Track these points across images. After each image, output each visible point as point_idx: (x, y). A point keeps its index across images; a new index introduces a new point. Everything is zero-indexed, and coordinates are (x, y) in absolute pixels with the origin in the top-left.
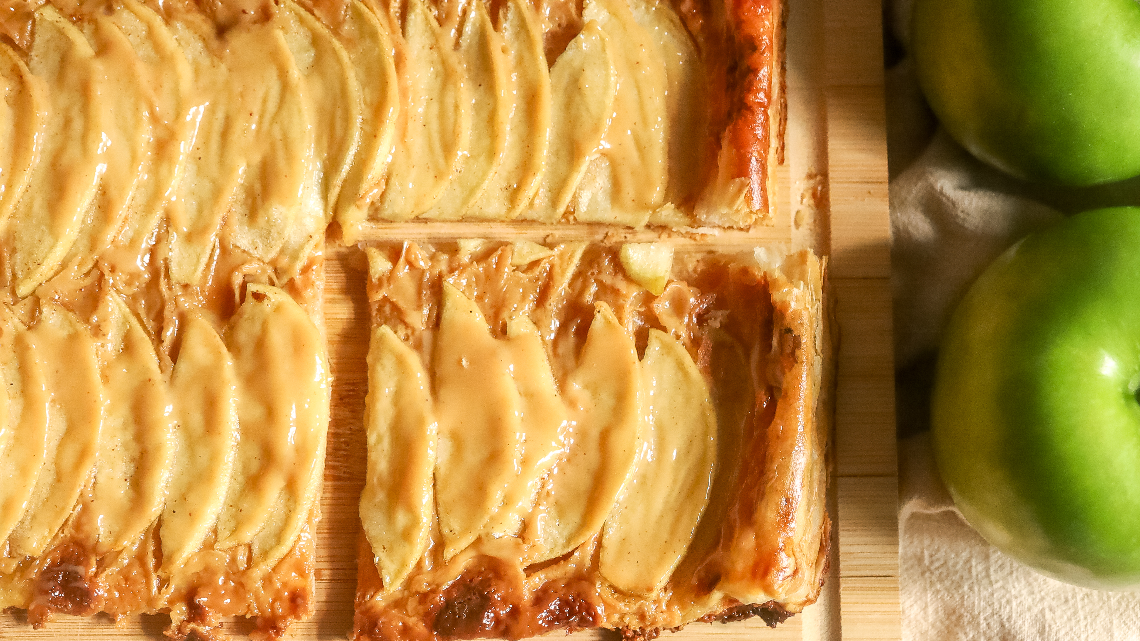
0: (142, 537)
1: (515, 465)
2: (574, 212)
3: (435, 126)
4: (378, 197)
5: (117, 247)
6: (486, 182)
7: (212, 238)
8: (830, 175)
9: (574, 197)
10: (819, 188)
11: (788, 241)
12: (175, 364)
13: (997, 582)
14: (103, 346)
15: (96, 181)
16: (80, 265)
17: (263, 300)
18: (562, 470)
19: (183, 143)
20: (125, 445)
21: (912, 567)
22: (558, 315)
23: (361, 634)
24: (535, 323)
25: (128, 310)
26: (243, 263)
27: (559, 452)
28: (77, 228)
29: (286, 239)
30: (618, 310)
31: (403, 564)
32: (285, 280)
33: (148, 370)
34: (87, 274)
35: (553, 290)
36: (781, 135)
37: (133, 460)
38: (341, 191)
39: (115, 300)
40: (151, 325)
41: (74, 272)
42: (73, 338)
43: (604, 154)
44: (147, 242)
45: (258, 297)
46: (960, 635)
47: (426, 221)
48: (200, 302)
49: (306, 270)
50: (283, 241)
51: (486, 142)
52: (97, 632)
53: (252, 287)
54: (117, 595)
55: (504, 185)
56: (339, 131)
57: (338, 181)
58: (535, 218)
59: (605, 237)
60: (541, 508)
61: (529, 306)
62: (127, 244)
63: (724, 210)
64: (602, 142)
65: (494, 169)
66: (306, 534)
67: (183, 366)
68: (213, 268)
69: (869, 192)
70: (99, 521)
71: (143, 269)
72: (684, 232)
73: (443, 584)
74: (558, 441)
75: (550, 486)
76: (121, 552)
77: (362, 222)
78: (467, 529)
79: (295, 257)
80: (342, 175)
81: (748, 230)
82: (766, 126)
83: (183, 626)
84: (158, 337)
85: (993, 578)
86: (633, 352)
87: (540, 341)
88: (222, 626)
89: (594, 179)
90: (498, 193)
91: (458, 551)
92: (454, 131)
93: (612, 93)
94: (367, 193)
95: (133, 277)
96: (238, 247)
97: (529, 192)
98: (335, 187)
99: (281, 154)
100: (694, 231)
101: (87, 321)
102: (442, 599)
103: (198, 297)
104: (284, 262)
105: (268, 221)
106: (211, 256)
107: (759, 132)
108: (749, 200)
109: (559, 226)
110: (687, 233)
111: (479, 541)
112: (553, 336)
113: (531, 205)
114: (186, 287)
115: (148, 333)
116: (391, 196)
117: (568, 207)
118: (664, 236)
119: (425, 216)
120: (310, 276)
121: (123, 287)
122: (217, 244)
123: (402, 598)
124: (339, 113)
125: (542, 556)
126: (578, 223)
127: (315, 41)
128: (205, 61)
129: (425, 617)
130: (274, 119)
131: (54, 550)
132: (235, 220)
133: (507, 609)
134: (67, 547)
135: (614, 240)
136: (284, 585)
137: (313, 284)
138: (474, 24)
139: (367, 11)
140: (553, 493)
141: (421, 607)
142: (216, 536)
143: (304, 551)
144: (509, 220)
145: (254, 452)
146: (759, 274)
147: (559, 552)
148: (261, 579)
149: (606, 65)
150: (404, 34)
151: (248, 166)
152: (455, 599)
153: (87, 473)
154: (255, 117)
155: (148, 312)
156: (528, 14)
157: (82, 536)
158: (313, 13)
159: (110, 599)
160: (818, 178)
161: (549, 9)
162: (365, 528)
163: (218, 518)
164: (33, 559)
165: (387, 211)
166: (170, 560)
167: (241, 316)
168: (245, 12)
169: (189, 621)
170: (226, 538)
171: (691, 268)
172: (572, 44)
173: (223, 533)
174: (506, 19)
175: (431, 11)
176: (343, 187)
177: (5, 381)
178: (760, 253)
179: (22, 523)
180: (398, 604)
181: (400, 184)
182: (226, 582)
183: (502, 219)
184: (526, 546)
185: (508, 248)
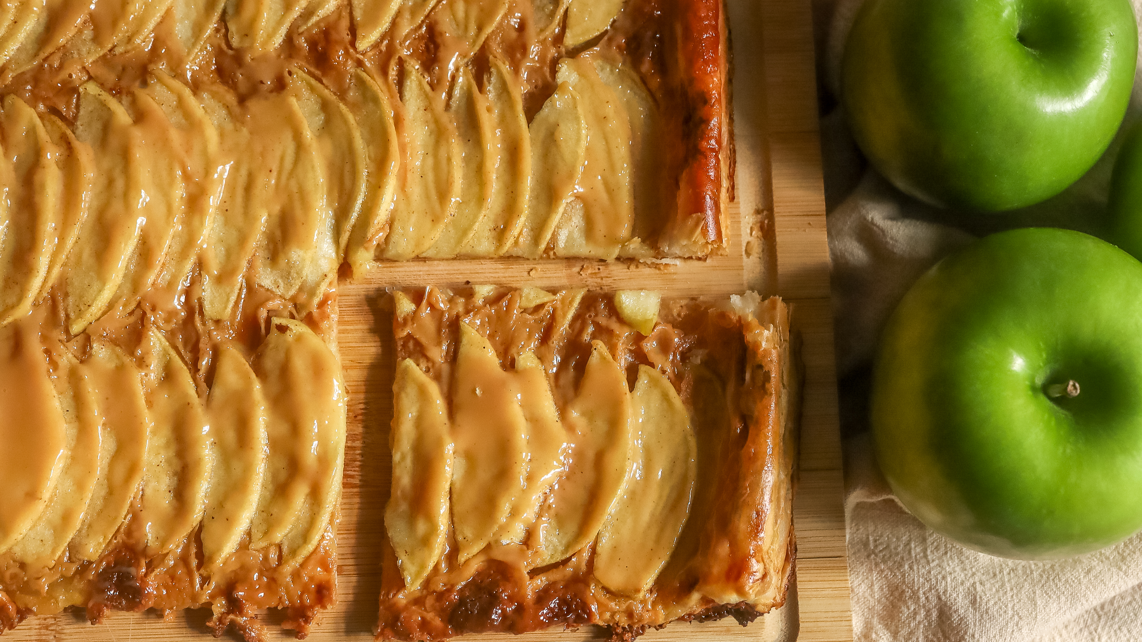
0: (185, 541)
1: (522, 482)
2: (554, 248)
3: (430, 177)
4: (383, 240)
5: (156, 289)
6: (477, 224)
7: (240, 279)
8: (773, 210)
9: (553, 235)
10: (766, 221)
11: (741, 268)
12: (210, 389)
14: (146, 375)
15: (137, 232)
16: (125, 305)
17: (286, 331)
18: (561, 486)
19: (212, 197)
20: (168, 462)
22: (559, 352)
23: (385, 627)
24: (539, 358)
25: (167, 343)
26: (268, 300)
27: (559, 470)
28: (121, 274)
29: (303, 279)
30: (612, 348)
31: (423, 567)
32: (304, 314)
33: (186, 395)
34: (131, 314)
35: (556, 330)
36: (731, 177)
37: (175, 474)
38: (350, 236)
39: (156, 335)
40: (188, 357)
41: (119, 311)
42: (120, 370)
43: (578, 197)
44: (183, 283)
45: (282, 329)
47: (425, 259)
48: (230, 335)
49: (322, 304)
50: (302, 281)
51: (475, 189)
52: (147, 626)
53: (276, 321)
54: (165, 592)
55: (492, 226)
56: (348, 183)
57: (348, 226)
58: (520, 253)
59: (581, 270)
60: (543, 519)
61: (534, 343)
62: (165, 286)
63: (684, 242)
64: (577, 187)
65: (483, 212)
66: (329, 534)
67: (218, 391)
68: (241, 305)
69: (809, 224)
70: (147, 528)
71: (179, 307)
72: (649, 262)
73: (457, 584)
74: (559, 461)
75: (551, 500)
77: (370, 262)
78: (478, 536)
79: (312, 293)
80: (351, 221)
81: (704, 260)
82: (717, 168)
83: (223, 618)
84: (194, 368)
85: (929, 558)
86: (625, 385)
87: (545, 374)
88: (257, 618)
89: (570, 219)
90: (487, 234)
91: (470, 556)
92: (447, 181)
93: (584, 144)
94: (373, 236)
95: (171, 314)
96: (263, 287)
97: (514, 232)
98: (345, 232)
99: (297, 205)
100: (658, 261)
101: (132, 354)
102: (456, 597)
103: (228, 330)
104: (303, 298)
105: (288, 263)
106: (239, 295)
107: (712, 174)
108: (705, 232)
109: (540, 261)
110: (653, 263)
111: (489, 547)
112: (555, 370)
113: (516, 243)
114: (217, 322)
115: (186, 363)
116: (394, 238)
117: (548, 243)
118: (633, 267)
119: (424, 255)
120: (326, 309)
121: (163, 323)
122: (244, 284)
123: (421, 597)
124: (347, 168)
125: (544, 560)
126: (557, 258)
127: (325, 106)
128: (229, 126)
129: (441, 612)
130: (292, 174)
131: (109, 554)
132: (259, 263)
133: (513, 607)
134: (120, 552)
135: (589, 271)
136: (311, 579)
137: (328, 317)
138: (462, 88)
139: (369, 78)
140: (554, 506)
141: (438, 604)
142: (250, 538)
143: (327, 548)
144: (496, 256)
145: (281, 463)
146: (734, 318)
147: (558, 558)
148: (290, 575)
149: (577, 119)
150: (401, 98)
151: (269, 215)
152: (468, 597)
153: (135, 486)
154: (275, 174)
155: (185, 345)
156: (508, 77)
157: (132, 541)
158: (321, 82)
159: (159, 596)
160: (765, 213)
161: (526, 73)
162: (389, 535)
163: (252, 522)
164: (90, 563)
165: (391, 252)
166: (211, 559)
167: (267, 345)
168: (262, 82)
169: (228, 613)
170: (260, 539)
171: (675, 312)
172: (548, 103)
173: (257, 535)
174: (489, 83)
175: (424, 77)
176: (352, 232)
177: (62, 408)
178: (735, 300)
179: (80, 531)
180: (418, 601)
181: (403, 228)
182: (259, 578)
183: (492, 255)
184: (530, 553)
185: (517, 293)
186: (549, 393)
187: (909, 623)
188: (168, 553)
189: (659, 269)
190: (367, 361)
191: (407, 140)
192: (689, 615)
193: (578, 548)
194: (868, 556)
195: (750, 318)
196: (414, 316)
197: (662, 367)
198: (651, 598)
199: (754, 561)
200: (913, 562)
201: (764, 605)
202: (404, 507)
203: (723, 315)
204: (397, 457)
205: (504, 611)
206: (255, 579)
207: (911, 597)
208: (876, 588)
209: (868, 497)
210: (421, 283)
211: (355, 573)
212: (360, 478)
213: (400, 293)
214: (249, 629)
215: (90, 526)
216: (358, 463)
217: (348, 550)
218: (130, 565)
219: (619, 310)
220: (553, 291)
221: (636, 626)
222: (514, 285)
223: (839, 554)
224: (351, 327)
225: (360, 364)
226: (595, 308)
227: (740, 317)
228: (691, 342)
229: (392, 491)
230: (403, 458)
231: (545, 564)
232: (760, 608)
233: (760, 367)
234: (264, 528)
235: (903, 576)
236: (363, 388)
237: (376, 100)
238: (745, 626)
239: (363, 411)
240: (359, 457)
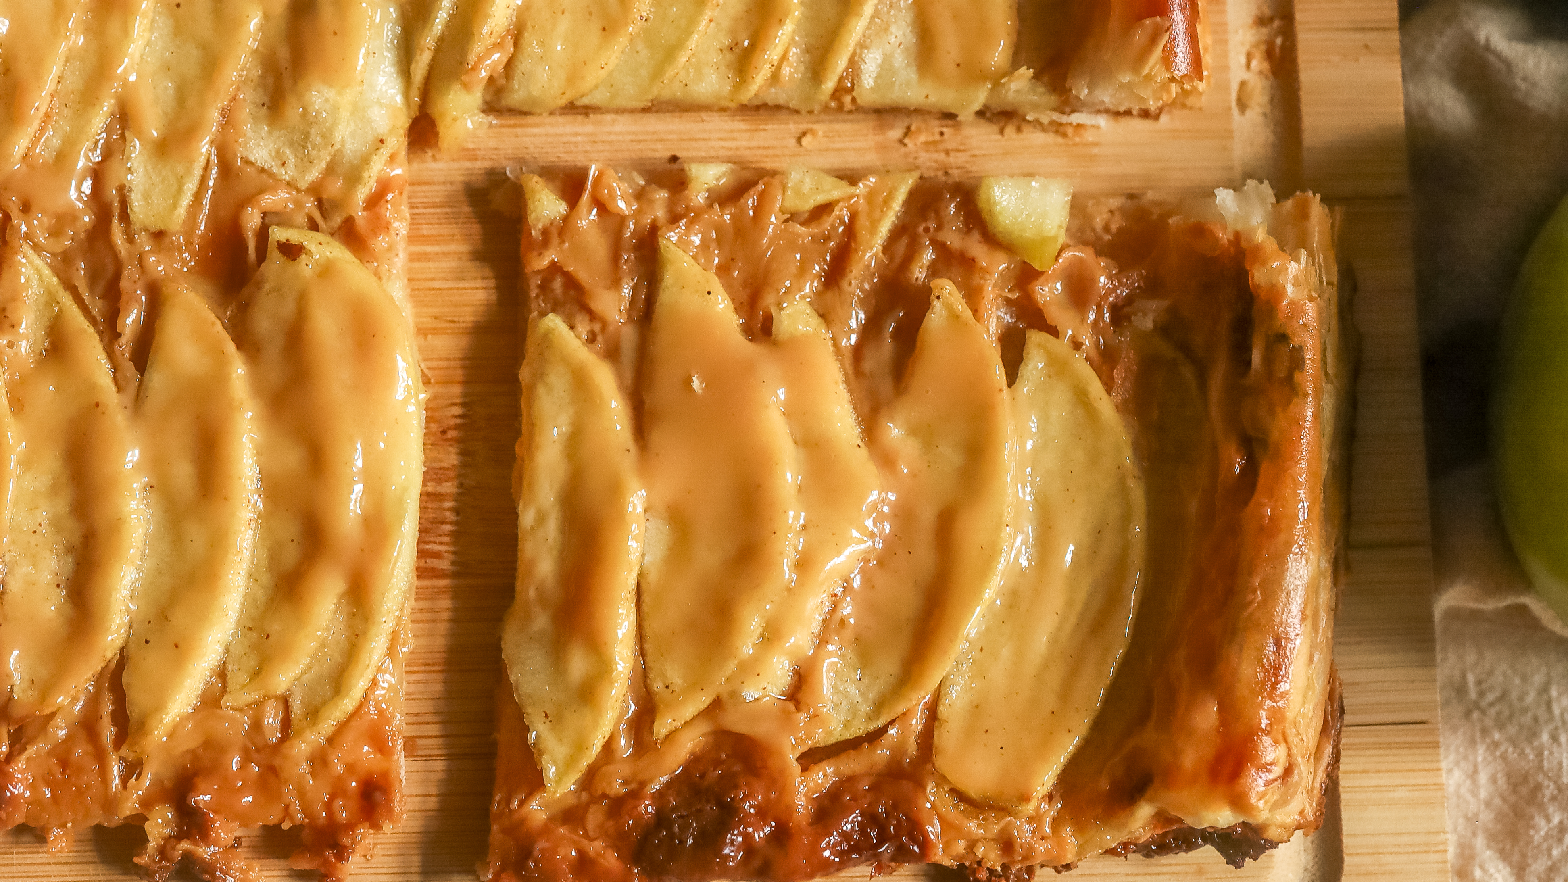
0: (90, 688)
1: (787, 571)
2: (852, 88)
4: (500, 68)
5: (32, 167)
6: (695, 36)
7: (204, 148)
8: (1299, 17)
9: (852, 63)
10: (1279, 41)
11: (1229, 134)
12: (142, 375)
14: (10, 345)
17: (299, 256)
18: (867, 580)
20: (56, 524)
22: (862, 303)
23: (503, 869)
24: (822, 316)
25: (55, 280)
26: (262, 191)
27: (863, 547)
29: (336, 147)
30: (972, 296)
31: (580, 747)
32: (337, 220)
33: (92, 387)
35: (855, 258)
37: (70, 550)
38: (433, 59)
39: (31, 263)
40: (97, 307)
44: (85, 155)
45: (291, 251)
47: (587, 110)
48: (185, 263)
49: (375, 201)
50: (333, 151)
52: (15, 859)
53: (278, 234)
54: (48, 794)
55: (726, 42)
57: (428, 41)
58: (781, 101)
59: (906, 135)
60: (830, 647)
61: (810, 287)
62: (51, 161)
63: (1125, 78)
65: (708, 13)
66: (387, 677)
67: (157, 379)
68: (206, 201)
69: (1366, 47)
70: (12, 661)
71: (79, 205)
72: (1045, 120)
73: (651, 780)
74: (863, 530)
75: (847, 609)
76: (53, 715)
77: (474, 115)
78: (695, 684)
79: (354, 178)
80: (435, 28)
81: (1157, 117)
83: (168, 847)
84: (110, 328)
86: (998, 372)
87: (831, 348)
88: (240, 844)
89: (886, 30)
90: (715, 58)
91: (678, 724)
94: (480, 60)
95: (63, 220)
96: (252, 164)
97: (772, 53)
98: (422, 51)
100: (1064, 119)
102: (650, 809)
103: (181, 253)
104: (334, 188)
105: (304, 114)
106: (204, 180)
108: (1169, 57)
109: (823, 117)
110: (1052, 123)
111: (716, 706)
112: (854, 338)
113: (775, 77)
114: (159, 236)
115: (93, 322)
116: (524, 64)
117: (841, 79)
118: (1010, 130)
119: (585, 101)
120: (383, 211)
121: (45, 238)
122: (214, 158)
123: (577, 806)
125: (830, 733)
126: (859, 110)
129: (618, 840)
132: (245, 114)
133: (767, 830)
135: (922, 138)
136: (350, 768)
137: (387, 227)
140: (852, 621)
141: (611, 823)
142: (224, 684)
143: (383, 705)
144: (733, 105)
145: (288, 530)
146: (1224, 237)
147: (860, 728)
148: (307, 759)
151: (266, 16)
152: (674, 809)
155: (91, 284)
159: (36, 802)
160: (1277, 23)
162: (512, 678)
163: (227, 650)
165: (517, 96)
166: (142, 726)
167: (259, 285)
169: (179, 837)
170: (243, 687)
171: (1099, 222)
173: (238, 677)
176: (438, 51)
178: (1225, 198)
180: (571, 817)
181: (542, 44)
182: (243, 766)
183: (725, 103)
184: (801, 717)
185: (776, 181)
186: (842, 388)
187: (1549, 850)
189: (1064, 135)
190: (468, 317)
192: (1125, 845)
193: (901, 708)
194: (1468, 714)
195: (1261, 236)
196: (565, 226)
197: (1073, 337)
198: (1051, 811)
199: (1266, 743)
200: (1556, 728)
201: (1281, 826)
202: (541, 621)
203: (1200, 230)
204: (527, 518)
205: (747, 837)
206: (235, 769)
207: (1553, 798)
209: (1478, 600)
210: (578, 160)
211: (442, 752)
212: (452, 557)
213: (536, 178)
214: (221, 870)
216: (448, 528)
217: (426, 706)
219: (985, 216)
220: (851, 177)
221: (1018, 866)
222: (769, 165)
223: (1421, 717)
224: (436, 249)
225: (452, 325)
226: (937, 212)
227: (1237, 235)
228: (1133, 283)
229: (518, 587)
230: (541, 518)
231: (832, 740)
232: (1272, 833)
233: (1283, 338)
234: (252, 662)
235: (1540, 754)
236: (459, 374)
238: (1238, 866)
239: (458, 421)
240: (450, 516)
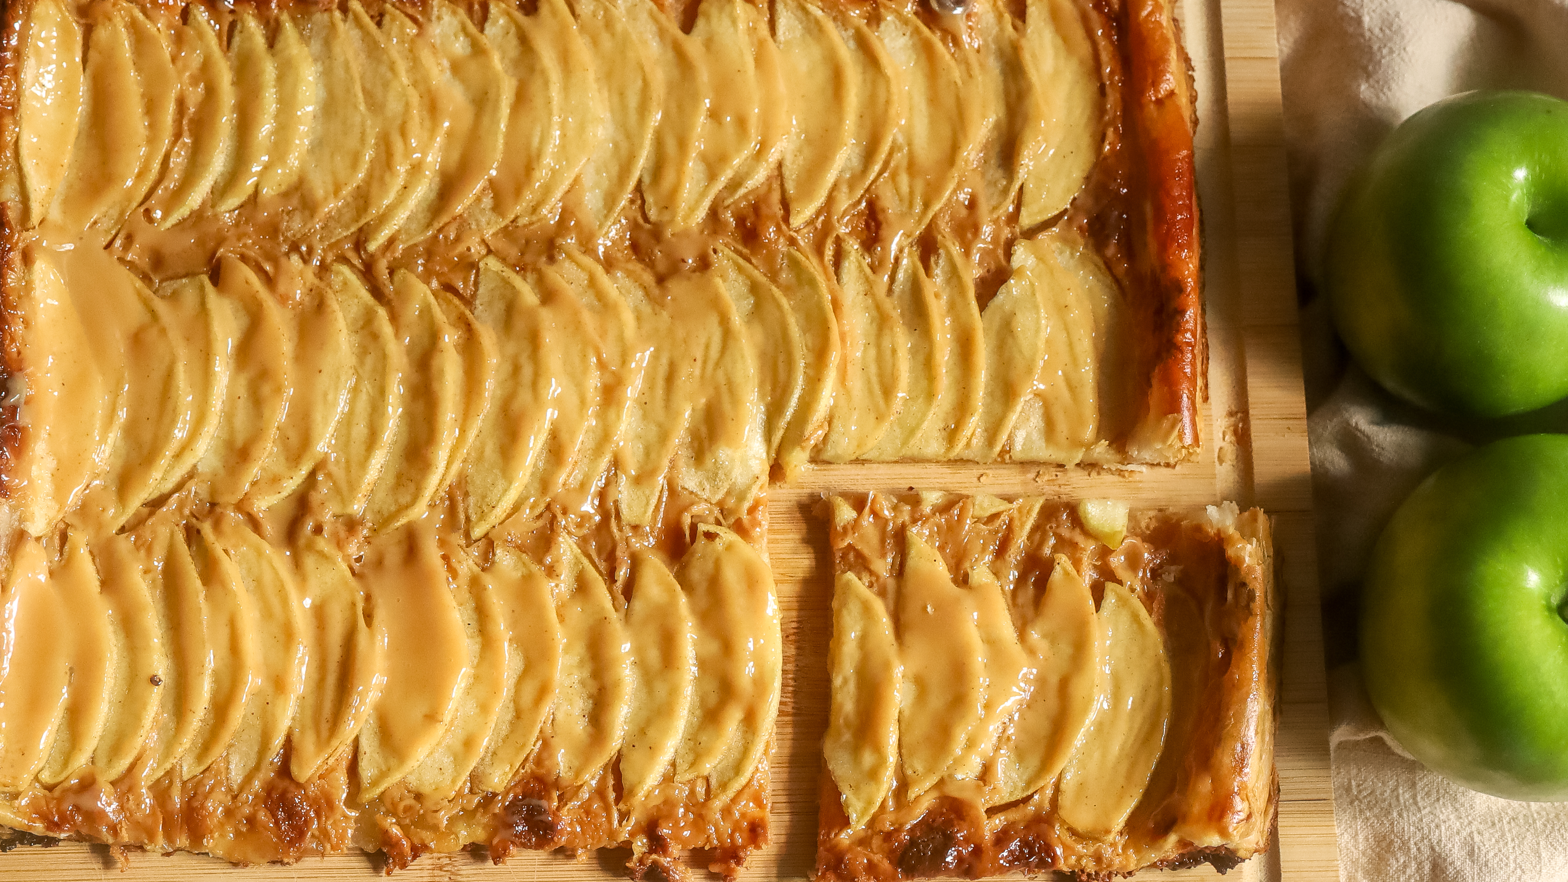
0: (601, 772)
1: (979, 709)
2: (1010, 451)
3: (873, 369)
4: (821, 439)
5: (567, 490)
6: (926, 423)
7: (661, 480)
8: (1251, 412)
9: (1010, 437)
10: (1240, 425)
11: (1214, 476)
12: (629, 603)
13: (1424, 808)
14: (557, 586)
15: (547, 426)
16: (532, 508)
17: (714, 539)
18: (1022, 715)
19: (630, 388)
21: (1340, 796)
22: (1016, 567)
23: (826, 869)
24: (995, 574)
25: (579, 551)
26: (692, 504)
27: (1019, 697)
28: (528, 473)
29: (733, 480)
30: (1077, 564)
31: (870, 802)
32: (732, 520)
33: (602, 609)
34: (540, 516)
35: (1013, 543)
36: (1205, 374)
37: (591, 696)
38: (784, 434)
39: (566, 541)
40: (603, 566)
41: (526, 514)
42: (528, 579)
43: (1038, 395)
44: (597, 484)
45: (709, 537)
46: (1391, 860)
47: (866, 462)
48: (650, 542)
49: (752, 510)
50: (731, 483)
51: (924, 383)
52: (554, 868)
53: (702, 527)
54: (579, 829)
55: (942, 426)
56: (782, 376)
57: (782, 424)
58: (971, 458)
59: (1037, 476)
60: (1002, 751)
61: (989, 557)
62: (578, 486)
63: (1157, 446)
64: (1035, 383)
65: (933, 409)
66: (764, 766)
67: (637, 605)
68: (662, 510)
69: (1289, 428)
70: (559, 757)
71: (592, 511)
72: (1113, 468)
73: (906, 823)
74: (1019, 688)
75: (1010, 731)
77: (805, 464)
78: (930, 770)
79: (741, 498)
80: (786, 417)
81: (1174, 467)
82: (1193, 365)
83: (644, 858)
84: (610, 577)
85: (1420, 804)
86: (1090, 603)
87: (1000, 592)
88: (682, 858)
89: (1028, 420)
90: (937, 433)
91: (920, 793)
92: (893, 374)
93: (1045, 334)
94: (810, 434)
95: (585, 518)
96: (687, 489)
97: (967, 432)
98: (778, 430)
99: (726, 399)
100: (1124, 468)
101: (540, 562)
102: (906, 838)
103: (648, 538)
104: (731, 502)
105: (715, 463)
106: (660, 497)
107: (1188, 370)
108: (1181, 435)
109: (993, 465)
110: (1117, 470)
111: (941, 782)
112: (1012, 586)
113: (968, 445)
114: (635, 528)
115: (600, 573)
116: (834, 437)
117: (1004, 446)
118: (1094, 474)
119: (865, 457)
120: (757, 515)
121: (574, 528)
122: (666, 486)
123: (867, 836)
124: (781, 358)
125: (1002, 798)
126: (1013, 462)
127: (754, 288)
128: (647, 309)
129: (890, 854)
130: (717, 365)
131: (515, 785)
132: (682, 463)
133: (970, 848)
134: (528, 783)
135: (1046, 478)
136: (743, 815)
137: (760, 525)
138: (906, 271)
139: (804, 259)
140: (1014, 738)
141: (886, 845)
142: (675, 770)
143: (762, 782)
144: (945, 459)
145: (711, 686)
146: (1212, 532)
147: (1019, 795)
148: (720, 810)
149: (1036, 307)
150: (838, 281)
151: (693, 410)
152: (919, 838)
153: (546, 710)
154: (699, 363)
155: (599, 553)
156: (959, 260)
157: (543, 771)
158: (750, 262)
159: (573, 833)
160: (1239, 415)
161: (978, 255)
162: (830, 767)
163: (676, 752)
164: (495, 795)
165: (829, 454)
166: (632, 792)
167: (692, 555)
168: (683, 261)
169: (651, 851)
170: (686, 771)
171: (1143, 525)
172: (1003, 289)
173: (682, 766)
174: (937, 265)
175: (864, 258)
176: (787, 430)
177: (463, 621)
178: (1212, 510)
179: (483, 759)
180: (863, 842)
181: (844, 426)
182: (685, 814)
183: (939, 459)
184: (987, 789)
185: (969, 501)
186: (1007, 612)
188: (582, 785)
189: (1124, 476)
190: (800, 574)
191: (847, 328)
192: (1162, 861)
193: (1041, 783)
195: (1231, 530)
196: (855, 525)
197: (1131, 585)
198: (1121, 841)
199: (1237, 800)
201: (1246, 850)
202: (847, 737)
203: (1198, 528)
204: (837, 681)
205: (959, 852)
206: (680, 816)
208: (1361, 838)
209: (1355, 735)
210: (861, 489)
211: (787, 811)
212: (793, 705)
213: (840, 498)
214: (672, 871)
215: (494, 753)
216: (791, 689)
217: (780, 786)
218: (541, 798)
219: (1084, 521)
220: (1009, 499)
221: (1104, 872)
222: (964, 492)
223: (1324, 797)
224: (782, 537)
225: (792, 578)
226: (1057, 518)
227: (1219, 530)
228: (1162, 557)
229: (833, 719)
230: (845, 681)
231: (1003, 802)
232: (1241, 854)
233: (1244, 584)
234: (691, 758)
236: (795, 605)
237: (812, 283)
238: (1222, 874)
239: (795, 631)
240: (792, 683)
